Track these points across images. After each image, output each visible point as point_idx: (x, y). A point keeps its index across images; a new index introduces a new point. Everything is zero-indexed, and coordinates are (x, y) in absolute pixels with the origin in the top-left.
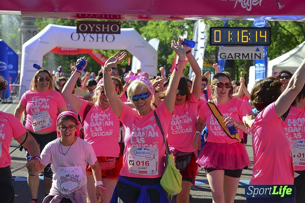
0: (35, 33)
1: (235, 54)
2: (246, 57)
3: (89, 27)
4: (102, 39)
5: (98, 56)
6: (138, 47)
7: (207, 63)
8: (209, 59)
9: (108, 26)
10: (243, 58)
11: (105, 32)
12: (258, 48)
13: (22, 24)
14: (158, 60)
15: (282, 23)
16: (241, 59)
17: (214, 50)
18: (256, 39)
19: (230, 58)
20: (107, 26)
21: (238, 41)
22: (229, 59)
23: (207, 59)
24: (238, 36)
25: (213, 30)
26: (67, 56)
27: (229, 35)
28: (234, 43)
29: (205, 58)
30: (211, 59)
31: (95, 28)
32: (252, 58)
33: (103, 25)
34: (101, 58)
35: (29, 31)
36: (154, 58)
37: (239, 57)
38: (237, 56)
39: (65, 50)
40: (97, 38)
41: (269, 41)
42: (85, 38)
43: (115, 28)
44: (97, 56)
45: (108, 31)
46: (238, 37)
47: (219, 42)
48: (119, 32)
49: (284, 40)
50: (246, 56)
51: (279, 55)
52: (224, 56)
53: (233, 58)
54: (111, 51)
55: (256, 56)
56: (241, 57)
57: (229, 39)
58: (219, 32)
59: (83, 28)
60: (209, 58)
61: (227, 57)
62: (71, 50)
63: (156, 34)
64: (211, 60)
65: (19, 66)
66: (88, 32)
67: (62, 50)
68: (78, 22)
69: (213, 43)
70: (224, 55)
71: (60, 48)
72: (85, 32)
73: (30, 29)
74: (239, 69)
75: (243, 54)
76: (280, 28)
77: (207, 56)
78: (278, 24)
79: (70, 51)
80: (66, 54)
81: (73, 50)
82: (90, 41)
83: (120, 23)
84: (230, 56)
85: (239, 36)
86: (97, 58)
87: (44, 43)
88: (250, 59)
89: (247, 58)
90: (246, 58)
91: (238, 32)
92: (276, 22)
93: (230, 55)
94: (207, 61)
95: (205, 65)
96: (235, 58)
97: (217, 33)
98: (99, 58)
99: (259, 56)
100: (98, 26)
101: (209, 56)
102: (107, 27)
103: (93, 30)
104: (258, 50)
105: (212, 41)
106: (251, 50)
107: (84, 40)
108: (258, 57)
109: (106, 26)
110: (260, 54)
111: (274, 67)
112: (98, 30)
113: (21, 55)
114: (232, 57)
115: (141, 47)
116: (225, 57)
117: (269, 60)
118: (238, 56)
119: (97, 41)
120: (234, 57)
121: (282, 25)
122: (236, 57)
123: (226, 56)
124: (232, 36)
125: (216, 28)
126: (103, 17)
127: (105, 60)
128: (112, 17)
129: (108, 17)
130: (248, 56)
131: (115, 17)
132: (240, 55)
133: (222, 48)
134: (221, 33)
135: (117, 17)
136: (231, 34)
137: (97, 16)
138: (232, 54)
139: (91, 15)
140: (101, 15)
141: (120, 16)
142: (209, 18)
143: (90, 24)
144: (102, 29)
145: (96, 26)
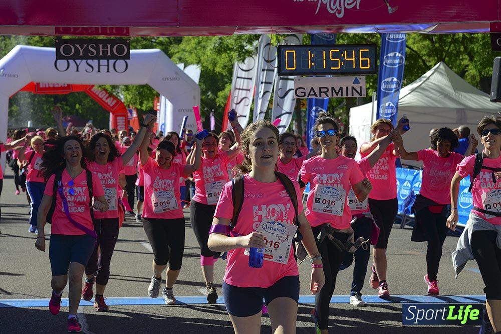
1: (320, 88)
2: (337, 94)
5: (103, 96)
6: (167, 79)
9: (109, 45)
10: (332, 96)
12: (356, 78)
14: (202, 100)
16: (330, 96)
18: (354, 64)
19: (312, 95)
21: (324, 67)
22: (310, 97)
25: (282, 49)
26: (51, 96)
27: (309, 58)
28: (318, 71)
32: (347, 95)
33: (101, 45)
34: (107, 99)
36: (194, 98)
37: (327, 93)
38: (323, 92)
39: (47, 86)
40: (99, 65)
41: (373, 66)
42: (77, 66)
43: (120, 49)
44: (100, 96)
46: (324, 61)
47: (292, 69)
48: (128, 56)
50: (337, 91)
52: (301, 92)
53: (316, 96)
55: (354, 90)
56: (329, 93)
57: (309, 63)
58: (293, 52)
61: (307, 95)
62: (56, 86)
66: (76, 56)
67: (41, 86)
68: (57, 41)
69: (283, 71)
70: (302, 90)
71: (38, 84)
75: (333, 88)
79: (54, 88)
80: (48, 92)
81: (60, 86)
82: (86, 71)
83: (128, 41)
84: (312, 93)
85: (325, 59)
86: (101, 99)
87: (9, 75)
88: (345, 96)
89: (339, 96)
91: (324, 52)
93: (312, 91)
96: (320, 96)
97: (290, 54)
98: (104, 99)
99: (359, 91)
100: (92, 47)
102: (107, 48)
104: (356, 81)
105: (282, 68)
106: (346, 82)
107: (77, 70)
108: (356, 93)
109: (105, 47)
110: (361, 87)
114: (315, 94)
115: (172, 79)
116: (303, 94)
118: (325, 92)
119: (99, 71)
120: (318, 94)
122: (322, 93)
123: (304, 93)
124: (314, 59)
125: (287, 46)
126: (100, 31)
127: (115, 101)
128: (114, 31)
129: (108, 32)
130: (340, 91)
131: (120, 31)
132: (328, 91)
133: (299, 80)
134: (296, 55)
135: (123, 31)
136: (313, 56)
137: (89, 31)
138: (314, 88)
139: (80, 29)
140: (97, 29)
141: (128, 30)
142: (275, 31)
143: (77, 44)
144: (98, 52)
145: (89, 46)
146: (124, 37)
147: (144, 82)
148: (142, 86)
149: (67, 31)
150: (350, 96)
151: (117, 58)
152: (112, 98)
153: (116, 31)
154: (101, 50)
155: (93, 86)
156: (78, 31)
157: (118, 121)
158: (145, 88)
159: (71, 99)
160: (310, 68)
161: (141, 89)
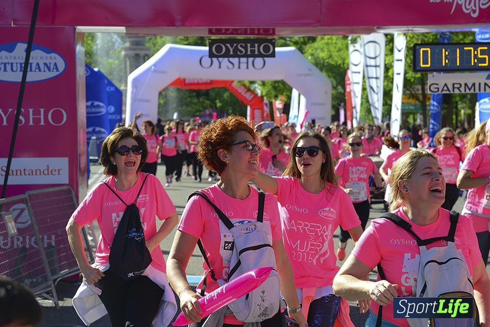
0: (147, 57)
2: (470, 89)
3: (226, 47)
4: (246, 65)
5: (242, 91)
6: (301, 75)
7: (409, 98)
8: (411, 92)
9: (256, 45)
10: (465, 91)
12: (489, 75)
13: (127, 45)
14: (333, 95)
16: (463, 91)
17: (419, 78)
18: (487, 61)
19: (445, 90)
21: (458, 64)
22: (444, 92)
23: (408, 92)
25: (418, 47)
26: (194, 91)
27: (444, 56)
28: (451, 68)
29: (405, 89)
30: (414, 91)
32: (480, 91)
33: (249, 45)
34: (246, 93)
35: (137, 55)
36: (326, 92)
37: (460, 89)
38: (456, 88)
39: (192, 82)
40: (239, 63)
42: (220, 63)
43: (266, 49)
44: (239, 91)
46: (458, 59)
47: (427, 66)
48: (273, 55)
50: (470, 87)
52: (436, 88)
53: (449, 91)
54: (259, 82)
55: (486, 86)
56: (462, 89)
57: (444, 61)
58: (428, 51)
59: (219, 49)
61: (440, 90)
62: (200, 82)
63: (329, 53)
64: (416, 94)
65: (123, 108)
66: (227, 55)
67: (187, 82)
68: (210, 41)
69: (418, 68)
70: (436, 86)
71: (184, 80)
73: (137, 52)
74: (459, 106)
75: (466, 84)
77: (408, 87)
79: (198, 84)
80: (193, 87)
81: (203, 81)
82: (228, 68)
83: (274, 41)
84: (445, 88)
85: (459, 57)
86: (240, 93)
87: (160, 72)
88: (477, 91)
89: (472, 91)
91: (458, 50)
93: (445, 87)
94: (408, 94)
95: (406, 101)
96: (453, 91)
97: (425, 53)
98: (243, 93)
100: (241, 46)
102: (255, 47)
105: (417, 66)
106: (479, 78)
107: (220, 67)
108: (489, 89)
109: (253, 46)
113: (126, 91)
114: (448, 90)
115: (306, 75)
116: (436, 90)
118: (458, 88)
119: (239, 68)
120: (451, 89)
124: (448, 57)
125: (422, 45)
126: (249, 32)
127: (252, 96)
128: (261, 31)
129: (256, 32)
130: (473, 87)
131: (266, 32)
132: (461, 86)
133: (433, 76)
134: (431, 53)
135: (269, 32)
136: (447, 53)
137: (239, 32)
138: (448, 84)
139: (231, 30)
140: (246, 30)
141: (274, 30)
142: (412, 30)
143: (228, 44)
144: (246, 51)
145: (239, 46)
146: (270, 37)
147: (278, 78)
148: (276, 82)
149: (218, 32)
152: (249, 93)
153: (263, 31)
154: (249, 49)
155: (232, 82)
156: (229, 32)
157: (255, 113)
158: (280, 83)
159: (212, 94)
160: (444, 64)
161: (277, 85)
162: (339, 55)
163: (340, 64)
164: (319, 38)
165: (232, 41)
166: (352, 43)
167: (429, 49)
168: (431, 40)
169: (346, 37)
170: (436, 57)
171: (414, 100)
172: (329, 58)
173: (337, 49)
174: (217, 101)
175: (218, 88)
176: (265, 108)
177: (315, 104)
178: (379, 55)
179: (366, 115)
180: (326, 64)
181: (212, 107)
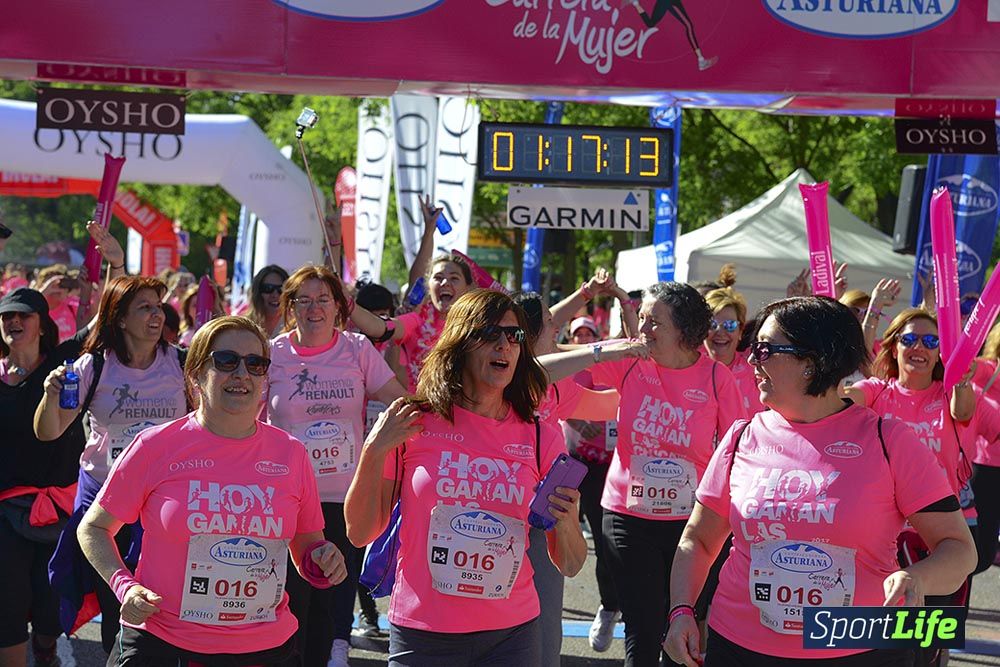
1: (560, 210)
2: (592, 223)
3: (77, 108)
4: (138, 148)
5: (128, 204)
6: (259, 176)
7: (487, 237)
8: (491, 224)
9: (144, 106)
10: (583, 225)
11: (135, 127)
12: (631, 194)
15: (724, 116)
16: (579, 226)
18: (628, 166)
19: (544, 222)
20: (140, 107)
21: (569, 169)
22: (540, 225)
23: (486, 224)
24: (570, 151)
25: (488, 130)
26: (24, 200)
27: (541, 150)
28: (556, 176)
29: (478, 218)
30: (499, 223)
31: (98, 114)
32: (612, 226)
33: (127, 105)
34: (137, 210)
36: (312, 217)
37: (573, 220)
38: (564, 218)
39: (17, 179)
40: (124, 143)
41: (666, 172)
42: (80, 142)
43: (165, 115)
44: (124, 204)
45: (143, 122)
46: (570, 158)
47: (506, 169)
48: (180, 129)
49: (730, 168)
50: (592, 218)
51: (714, 218)
52: (523, 216)
53: (552, 224)
54: (170, 189)
55: (626, 218)
56: (577, 220)
57: (540, 161)
58: (509, 137)
59: (60, 111)
60: (493, 219)
61: (533, 221)
62: (35, 180)
64: (500, 228)
66: (77, 124)
67: (5, 179)
68: (42, 92)
69: (487, 173)
70: (524, 212)
71: (1, 174)
72: (68, 126)
74: (591, 260)
75: (584, 212)
76: (718, 130)
77: (486, 214)
78: (712, 118)
79: (31, 185)
80: (19, 193)
81: (42, 180)
83: (182, 99)
84: (543, 218)
85: (572, 154)
86: (125, 210)
88: (607, 227)
89: (597, 226)
90: (592, 225)
91: (570, 139)
92: (707, 113)
93: (543, 214)
94: (485, 228)
95: (481, 243)
96: (559, 224)
97: (503, 141)
98: (131, 211)
99: (636, 220)
100: (110, 107)
101: (491, 214)
102: (140, 111)
103: (91, 119)
104: (631, 200)
105: (486, 167)
106: (611, 200)
107: (80, 150)
108: (630, 223)
109: (135, 108)
110: (639, 212)
111: (696, 256)
112: (112, 119)
114: (549, 221)
115: (268, 177)
116: (525, 220)
117: (679, 231)
118: (569, 219)
119: (123, 153)
120: (554, 219)
121: (727, 121)
122: (563, 220)
123: (528, 217)
124: (550, 153)
125: (497, 126)
126: (128, 76)
127: (152, 217)
128: (156, 77)
129: (144, 77)
130: (599, 218)
131: (166, 78)
132: (574, 215)
133: (518, 191)
134: (514, 142)
135: (173, 79)
136: (547, 145)
137: (106, 76)
138: (548, 210)
139: (88, 71)
140: (121, 72)
141: (183, 76)
142: (475, 93)
143: (80, 99)
144: (121, 117)
145: (105, 106)
146: (178, 90)
147: (211, 181)
148: (209, 189)
149: (61, 73)
150: (618, 227)
151: (159, 131)
152: (145, 210)
153: (159, 77)
154: (127, 114)
156: (83, 75)
157: (158, 255)
158: (214, 194)
159: (64, 209)
160: (540, 168)
161: (206, 195)
162: (342, 140)
163: (345, 159)
164: (299, 99)
165: (89, 96)
166: (369, 114)
167: (510, 134)
168: (532, 118)
169: (356, 102)
170: (526, 152)
171: (499, 241)
172: (321, 144)
173: (339, 125)
174: (75, 225)
175: (79, 196)
176: (180, 244)
177: (287, 240)
178: (426, 143)
179: (396, 269)
180: (313, 156)
181: (62, 238)
